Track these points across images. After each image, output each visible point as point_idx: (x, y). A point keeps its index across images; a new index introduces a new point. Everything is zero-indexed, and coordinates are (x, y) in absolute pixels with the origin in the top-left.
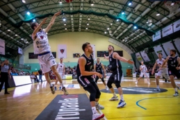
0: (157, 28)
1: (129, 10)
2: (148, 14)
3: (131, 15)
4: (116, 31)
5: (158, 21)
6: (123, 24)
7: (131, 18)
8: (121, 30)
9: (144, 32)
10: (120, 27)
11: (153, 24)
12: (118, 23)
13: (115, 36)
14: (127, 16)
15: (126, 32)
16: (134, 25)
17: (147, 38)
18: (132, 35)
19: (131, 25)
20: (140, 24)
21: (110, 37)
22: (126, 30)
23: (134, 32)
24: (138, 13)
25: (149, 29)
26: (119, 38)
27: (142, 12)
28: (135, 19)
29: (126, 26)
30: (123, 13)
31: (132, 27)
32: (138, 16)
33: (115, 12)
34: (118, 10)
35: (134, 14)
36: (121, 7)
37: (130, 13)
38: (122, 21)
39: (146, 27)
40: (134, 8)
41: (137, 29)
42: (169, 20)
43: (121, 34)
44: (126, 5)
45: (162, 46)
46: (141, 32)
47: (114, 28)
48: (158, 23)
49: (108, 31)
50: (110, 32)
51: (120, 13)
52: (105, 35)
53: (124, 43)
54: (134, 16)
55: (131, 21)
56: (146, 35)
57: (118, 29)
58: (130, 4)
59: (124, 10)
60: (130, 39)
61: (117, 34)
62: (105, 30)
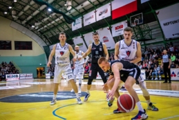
0: (77, 13)
4: (22, 13)
5: (79, 4)
6: (32, 2)
8: (29, 12)
9: (62, 17)
10: (28, 7)
11: (73, 7)
12: (26, 1)
13: (21, 19)
15: (36, 16)
16: (48, 6)
17: (65, 26)
18: (45, 20)
19: (44, 6)
20: (57, 7)
21: (13, 20)
22: (37, 12)
23: (48, 16)
25: (68, 14)
26: (27, 23)
29: (36, 6)
31: (46, 9)
39: (64, 11)
41: (52, 13)
42: (92, 6)
43: (30, 17)
45: (83, 37)
46: (58, 17)
47: (20, 7)
48: (79, 7)
49: (9, 11)
50: (13, 12)
52: (6, 16)
53: (33, 31)
56: (63, 22)
57: (26, 9)
60: (42, 26)
61: (24, 17)
62: (5, 9)
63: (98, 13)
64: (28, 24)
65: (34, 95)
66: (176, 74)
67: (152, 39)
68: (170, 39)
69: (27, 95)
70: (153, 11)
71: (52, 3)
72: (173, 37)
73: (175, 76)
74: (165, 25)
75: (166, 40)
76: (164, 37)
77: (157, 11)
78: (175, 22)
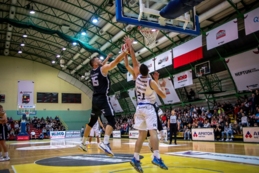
1: (94, 29)
2: (121, 40)
3: (96, 38)
4: (71, 62)
6: (83, 50)
7: (96, 42)
8: (79, 61)
10: (78, 55)
12: (76, 49)
13: (70, 69)
14: (90, 39)
15: (87, 65)
16: (100, 54)
17: (119, 76)
19: (96, 54)
21: (61, 69)
22: (88, 60)
24: (107, 37)
25: (122, 62)
26: (76, 73)
27: (113, 36)
28: (102, 45)
29: (87, 54)
30: (84, 34)
32: (107, 41)
33: (71, 30)
34: (76, 28)
35: (101, 37)
36: (80, 23)
37: (95, 34)
38: (81, 45)
40: (101, 28)
42: (150, 53)
43: (80, 66)
44: (89, 21)
47: (69, 56)
49: (57, 60)
50: (62, 61)
51: (79, 32)
52: (53, 66)
53: (83, 81)
54: (101, 41)
55: (95, 47)
56: (117, 72)
57: (76, 57)
58: (95, 21)
59: (85, 28)
61: (73, 66)
62: (53, 57)
63: (157, 61)
64: (78, 75)
65: (77, 158)
66: (252, 134)
67: (221, 92)
68: (244, 92)
69: (69, 157)
70: (221, 59)
71: (104, 51)
72: (246, 89)
73: (251, 136)
74: (237, 75)
75: (239, 93)
76: (236, 89)
77: (226, 59)
78: (249, 71)
